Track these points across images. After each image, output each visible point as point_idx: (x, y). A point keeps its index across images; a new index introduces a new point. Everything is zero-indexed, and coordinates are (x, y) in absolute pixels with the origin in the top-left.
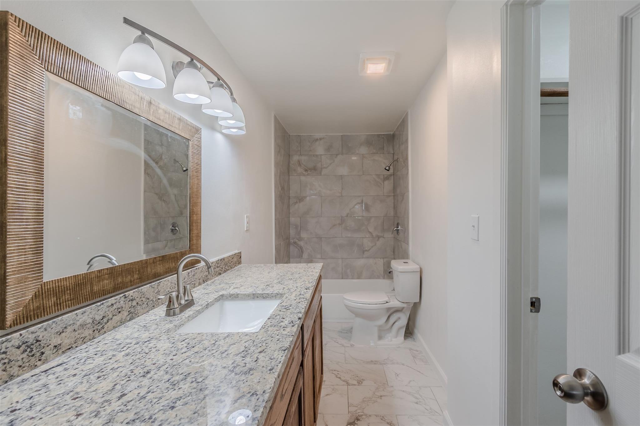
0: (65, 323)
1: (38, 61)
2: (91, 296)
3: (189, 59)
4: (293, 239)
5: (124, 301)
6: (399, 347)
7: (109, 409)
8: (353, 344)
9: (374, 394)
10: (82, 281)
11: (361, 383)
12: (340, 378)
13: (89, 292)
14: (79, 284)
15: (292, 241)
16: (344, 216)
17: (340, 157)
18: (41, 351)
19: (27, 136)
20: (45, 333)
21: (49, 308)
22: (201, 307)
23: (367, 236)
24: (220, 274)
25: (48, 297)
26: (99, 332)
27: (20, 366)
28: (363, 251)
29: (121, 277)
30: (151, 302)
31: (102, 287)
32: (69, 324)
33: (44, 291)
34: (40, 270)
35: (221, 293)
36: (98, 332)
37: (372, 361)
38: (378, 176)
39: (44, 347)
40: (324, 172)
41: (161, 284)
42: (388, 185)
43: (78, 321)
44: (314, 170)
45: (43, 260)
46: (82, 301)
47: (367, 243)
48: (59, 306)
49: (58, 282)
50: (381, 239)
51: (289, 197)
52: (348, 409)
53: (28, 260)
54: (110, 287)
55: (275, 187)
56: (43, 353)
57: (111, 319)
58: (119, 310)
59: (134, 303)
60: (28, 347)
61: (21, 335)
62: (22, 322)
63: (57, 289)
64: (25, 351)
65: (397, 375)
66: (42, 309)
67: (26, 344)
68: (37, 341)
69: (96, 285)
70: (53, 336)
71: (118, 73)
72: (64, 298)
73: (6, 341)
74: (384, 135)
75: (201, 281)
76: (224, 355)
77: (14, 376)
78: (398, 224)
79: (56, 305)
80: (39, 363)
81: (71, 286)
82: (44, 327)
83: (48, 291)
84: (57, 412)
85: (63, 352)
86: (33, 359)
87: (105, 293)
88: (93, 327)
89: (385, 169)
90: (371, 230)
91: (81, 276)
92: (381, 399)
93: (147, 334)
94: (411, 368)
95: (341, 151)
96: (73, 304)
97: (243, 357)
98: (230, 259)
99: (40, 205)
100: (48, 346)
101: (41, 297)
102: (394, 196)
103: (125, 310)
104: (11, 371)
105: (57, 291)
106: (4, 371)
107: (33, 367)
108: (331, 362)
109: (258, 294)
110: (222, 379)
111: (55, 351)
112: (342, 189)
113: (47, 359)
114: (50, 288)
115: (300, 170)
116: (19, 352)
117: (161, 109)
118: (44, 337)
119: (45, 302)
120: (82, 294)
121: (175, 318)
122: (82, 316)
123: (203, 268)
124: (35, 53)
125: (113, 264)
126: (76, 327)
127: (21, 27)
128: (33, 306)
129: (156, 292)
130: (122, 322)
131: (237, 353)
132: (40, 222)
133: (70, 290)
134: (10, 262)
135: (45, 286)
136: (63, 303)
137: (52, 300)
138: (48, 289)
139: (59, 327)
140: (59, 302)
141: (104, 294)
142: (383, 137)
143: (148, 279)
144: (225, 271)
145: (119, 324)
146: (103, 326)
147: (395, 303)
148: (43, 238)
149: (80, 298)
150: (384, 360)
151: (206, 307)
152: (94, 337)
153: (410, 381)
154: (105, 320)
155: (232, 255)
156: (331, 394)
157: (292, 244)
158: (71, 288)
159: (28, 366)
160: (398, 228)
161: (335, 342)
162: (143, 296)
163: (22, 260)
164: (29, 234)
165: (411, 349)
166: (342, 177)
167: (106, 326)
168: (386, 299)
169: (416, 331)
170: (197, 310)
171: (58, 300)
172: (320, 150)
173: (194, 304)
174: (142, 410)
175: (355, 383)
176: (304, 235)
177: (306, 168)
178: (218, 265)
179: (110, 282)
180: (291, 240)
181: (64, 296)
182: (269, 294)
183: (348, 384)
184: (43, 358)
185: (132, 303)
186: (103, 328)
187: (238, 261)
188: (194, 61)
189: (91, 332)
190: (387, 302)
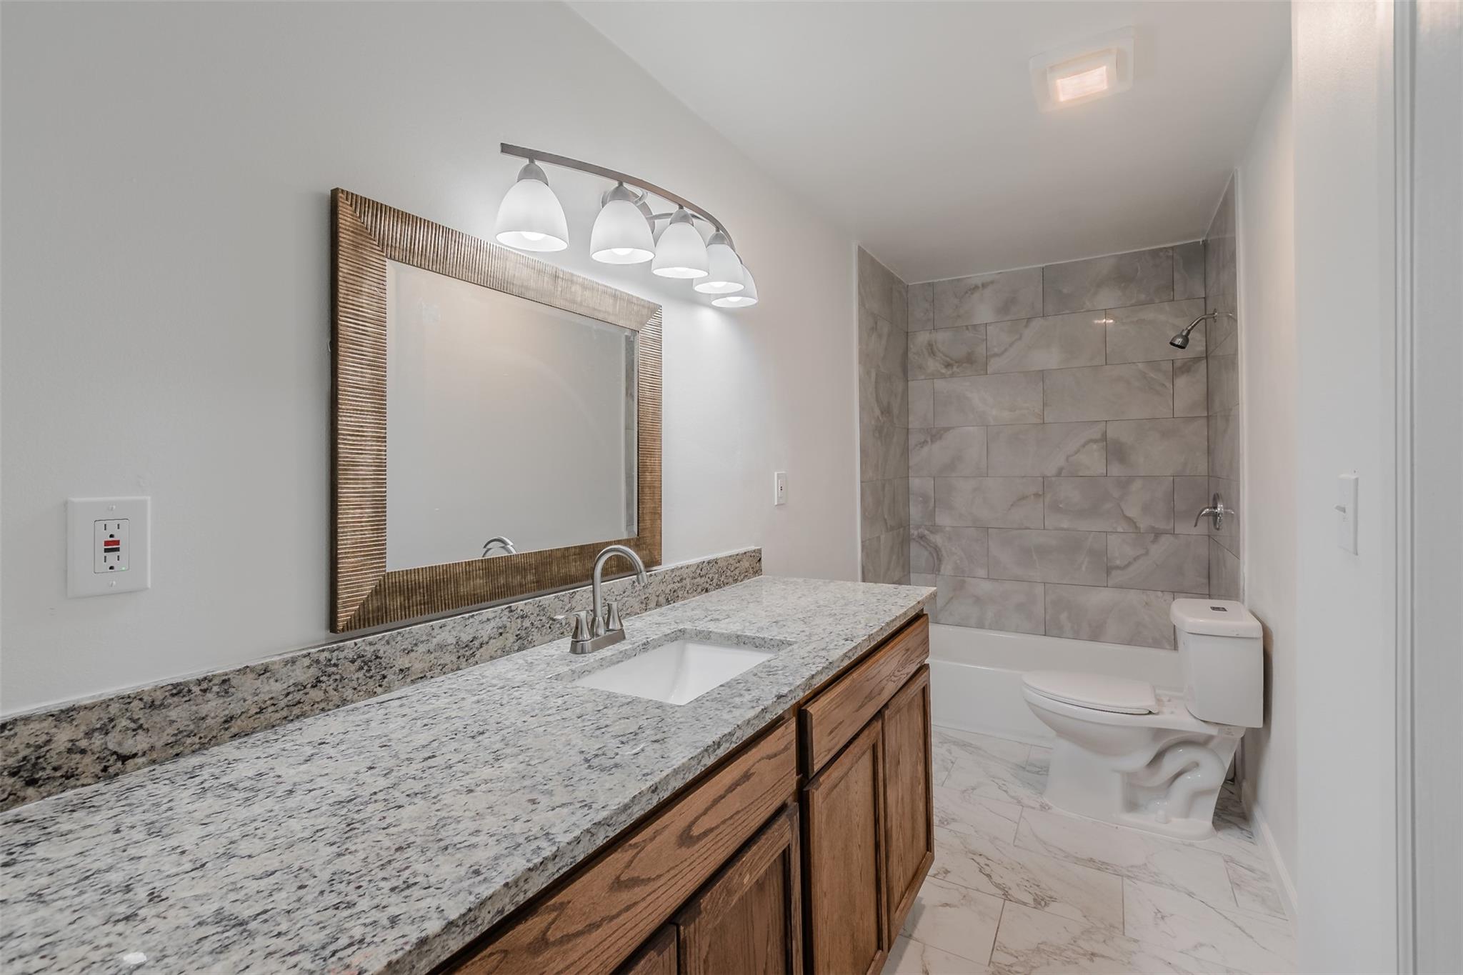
0: (416, 637)
1: (377, 248)
2: (454, 602)
3: (616, 184)
4: (918, 527)
5: (509, 617)
6: (1191, 845)
7: (404, 770)
8: (1047, 805)
9: (1075, 942)
10: (442, 577)
11: (1043, 903)
12: (989, 876)
13: (451, 594)
14: (437, 580)
15: (916, 533)
16: (1049, 475)
17: (1037, 324)
18: (383, 673)
19: (362, 359)
20: (387, 647)
21: (394, 611)
22: (631, 646)
23: (1120, 529)
24: (707, 591)
25: (393, 596)
26: (467, 660)
27: (355, 689)
28: (1106, 568)
29: (504, 576)
30: (558, 625)
31: (472, 589)
32: (421, 639)
33: (387, 586)
34: (382, 556)
35: (681, 627)
36: (465, 660)
37: (1091, 860)
38: (1152, 364)
39: (385, 668)
40: (994, 365)
41: (577, 597)
42: (1188, 390)
43: (435, 637)
44: (970, 362)
45: (385, 540)
46: (440, 608)
47: (1119, 548)
48: (407, 610)
49: (407, 574)
50: (1166, 540)
51: (908, 429)
52: (992, 954)
53: (366, 538)
54: (485, 590)
55: (862, 408)
56: (384, 677)
57: (487, 643)
58: (501, 631)
59: (527, 623)
60: (366, 663)
61: (356, 644)
62: (358, 627)
63: (405, 584)
64: (361, 668)
65: (1159, 915)
66: (384, 611)
67: (362, 659)
68: (377, 657)
69: (463, 584)
70: (398, 654)
71: (497, 237)
72: (414, 600)
73: (337, 650)
74: (1172, 248)
75: (662, 599)
76: (598, 732)
77: (348, 701)
78: (1216, 498)
79: (403, 608)
80: (379, 690)
81: (425, 581)
82: (386, 638)
83: (393, 587)
84: (356, 758)
85: (412, 681)
86: (371, 682)
87: (478, 600)
88: (458, 652)
89: (1172, 344)
90: (1132, 512)
91: (441, 567)
92: (1092, 960)
93: (525, 676)
94: (1214, 911)
95: (1042, 310)
96: (427, 611)
97: (623, 743)
98: (731, 561)
99: (381, 459)
100: (391, 668)
101: (383, 594)
102: (1208, 417)
103: (511, 631)
104: (343, 693)
105: (406, 587)
106: (335, 690)
107: (371, 693)
108: (976, 832)
109: (746, 636)
110: (564, 769)
111: (401, 677)
112: (1044, 405)
113: (390, 687)
114: (396, 582)
115: (932, 365)
116: (353, 667)
117: (577, 283)
118: (386, 653)
119: (388, 601)
120: (441, 597)
121: (580, 658)
122: (440, 631)
123: (666, 576)
124: (373, 237)
125: (509, 551)
126: (431, 646)
127: (354, 206)
128: (372, 606)
129: (567, 608)
130: (505, 652)
131: (619, 734)
132: (381, 483)
133: (423, 588)
134: (343, 540)
135: (388, 579)
136: (413, 606)
137: (398, 600)
138: (392, 583)
139: (407, 642)
140: (407, 605)
141: (476, 600)
142: (1171, 254)
143: (552, 585)
144: (719, 586)
145: (499, 652)
146: (473, 653)
147: (1179, 719)
148: (385, 507)
149: (438, 602)
150: (1132, 866)
151: (641, 647)
152: (459, 667)
153: (1202, 945)
154: (477, 643)
155: (737, 555)
156: (955, 906)
157: (914, 539)
158: (425, 584)
159: (365, 691)
160: (1215, 508)
161: (1000, 788)
162: (542, 613)
163: (357, 539)
164: (368, 501)
165: (1229, 860)
166: (1042, 375)
167: (478, 654)
168: (1149, 703)
169: (1257, 813)
170: (621, 650)
171: (406, 602)
172: (983, 311)
173: (624, 638)
174: (436, 783)
175: (1029, 899)
176: (943, 520)
177: (948, 359)
178: (702, 573)
179: (486, 583)
180: (912, 531)
181: (414, 597)
182: (766, 640)
183: (1006, 896)
184: (385, 683)
185: (522, 622)
186: (473, 655)
187: (753, 568)
188: (625, 185)
189: (454, 659)
190: (1150, 713)
